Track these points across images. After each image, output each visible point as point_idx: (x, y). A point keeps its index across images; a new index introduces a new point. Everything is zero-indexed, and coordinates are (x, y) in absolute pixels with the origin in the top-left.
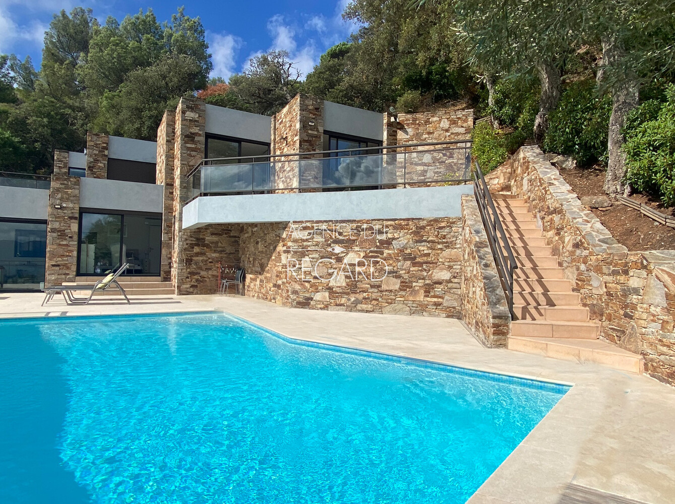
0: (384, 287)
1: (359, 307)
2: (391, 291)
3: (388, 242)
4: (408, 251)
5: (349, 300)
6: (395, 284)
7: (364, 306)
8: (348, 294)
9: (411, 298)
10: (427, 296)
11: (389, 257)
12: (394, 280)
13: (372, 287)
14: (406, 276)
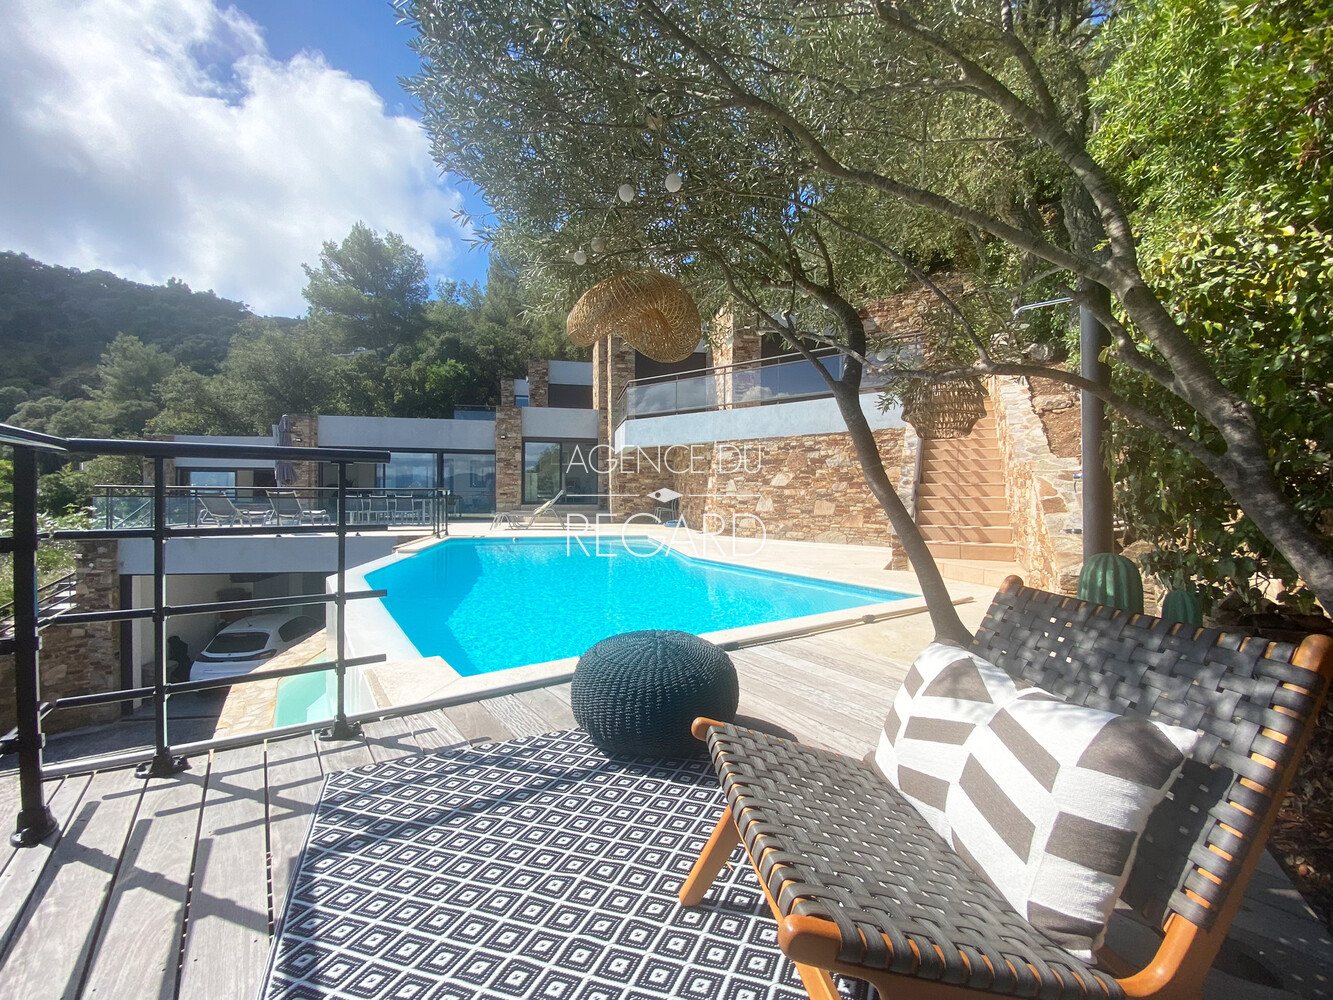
0: (817, 512)
1: (788, 534)
2: (825, 516)
3: (822, 461)
4: (845, 470)
5: (777, 526)
6: (827, 508)
7: (795, 534)
8: (776, 520)
9: (848, 525)
10: (868, 522)
11: (823, 478)
12: (829, 504)
13: (803, 512)
14: (841, 499)
